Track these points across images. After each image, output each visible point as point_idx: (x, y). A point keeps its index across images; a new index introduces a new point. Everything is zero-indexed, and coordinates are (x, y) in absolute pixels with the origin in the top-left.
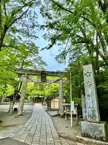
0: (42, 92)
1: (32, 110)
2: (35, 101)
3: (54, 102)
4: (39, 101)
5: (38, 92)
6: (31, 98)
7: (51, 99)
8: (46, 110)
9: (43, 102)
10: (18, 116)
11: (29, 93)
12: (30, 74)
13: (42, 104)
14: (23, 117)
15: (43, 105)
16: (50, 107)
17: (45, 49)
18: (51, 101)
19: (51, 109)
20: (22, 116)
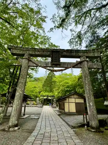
0: (51, 93)
1: (40, 114)
2: (44, 103)
3: (69, 102)
4: (48, 104)
5: (47, 94)
6: (39, 100)
7: (65, 99)
8: (58, 114)
9: (52, 104)
10: (10, 127)
11: (38, 95)
12: (34, 53)
13: (52, 106)
14: (19, 129)
15: (53, 108)
16: (64, 109)
17: (54, 29)
18: (65, 101)
19: (65, 112)
20: (16, 128)
